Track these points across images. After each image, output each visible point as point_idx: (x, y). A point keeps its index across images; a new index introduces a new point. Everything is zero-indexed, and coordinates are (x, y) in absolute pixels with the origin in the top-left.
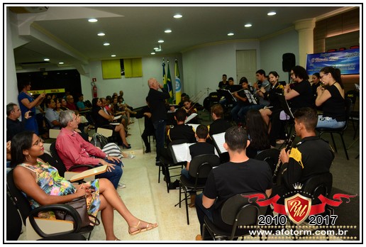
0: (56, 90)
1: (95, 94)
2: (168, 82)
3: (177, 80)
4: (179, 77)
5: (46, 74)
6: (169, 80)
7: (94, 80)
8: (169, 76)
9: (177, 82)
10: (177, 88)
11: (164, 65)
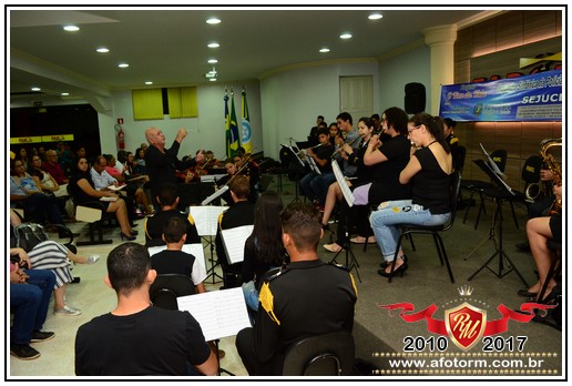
0: (60, 137)
1: (121, 145)
2: (231, 126)
3: (244, 124)
4: (248, 119)
5: (44, 110)
6: (233, 123)
7: (120, 121)
8: (234, 117)
9: (244, 127)
10: (244, 137)
11: (226, 99)
